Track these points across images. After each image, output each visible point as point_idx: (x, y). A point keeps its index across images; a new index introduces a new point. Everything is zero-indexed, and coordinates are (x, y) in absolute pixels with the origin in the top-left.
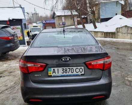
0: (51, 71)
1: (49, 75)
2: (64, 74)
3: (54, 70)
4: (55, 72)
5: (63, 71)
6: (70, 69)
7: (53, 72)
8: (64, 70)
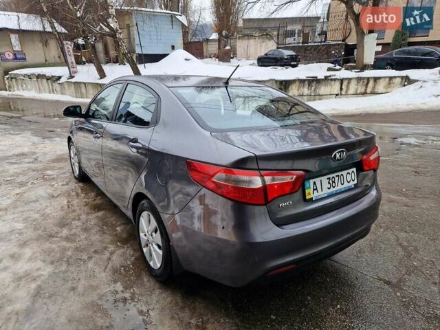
0: (309, 188)
1: (308, 197)
2: (332, 190)
3: (315, 183)
4: (316, 189)
5: (329, 183)
6: (338, 176)
7: (314, 190)
8: (331, 182)
